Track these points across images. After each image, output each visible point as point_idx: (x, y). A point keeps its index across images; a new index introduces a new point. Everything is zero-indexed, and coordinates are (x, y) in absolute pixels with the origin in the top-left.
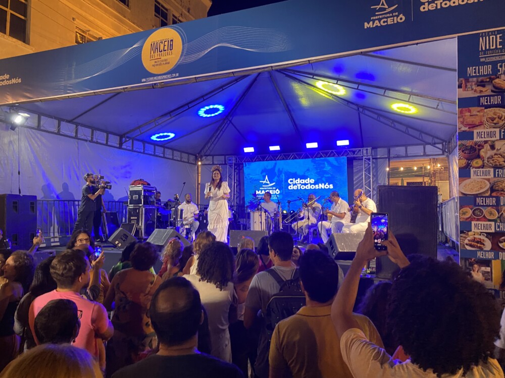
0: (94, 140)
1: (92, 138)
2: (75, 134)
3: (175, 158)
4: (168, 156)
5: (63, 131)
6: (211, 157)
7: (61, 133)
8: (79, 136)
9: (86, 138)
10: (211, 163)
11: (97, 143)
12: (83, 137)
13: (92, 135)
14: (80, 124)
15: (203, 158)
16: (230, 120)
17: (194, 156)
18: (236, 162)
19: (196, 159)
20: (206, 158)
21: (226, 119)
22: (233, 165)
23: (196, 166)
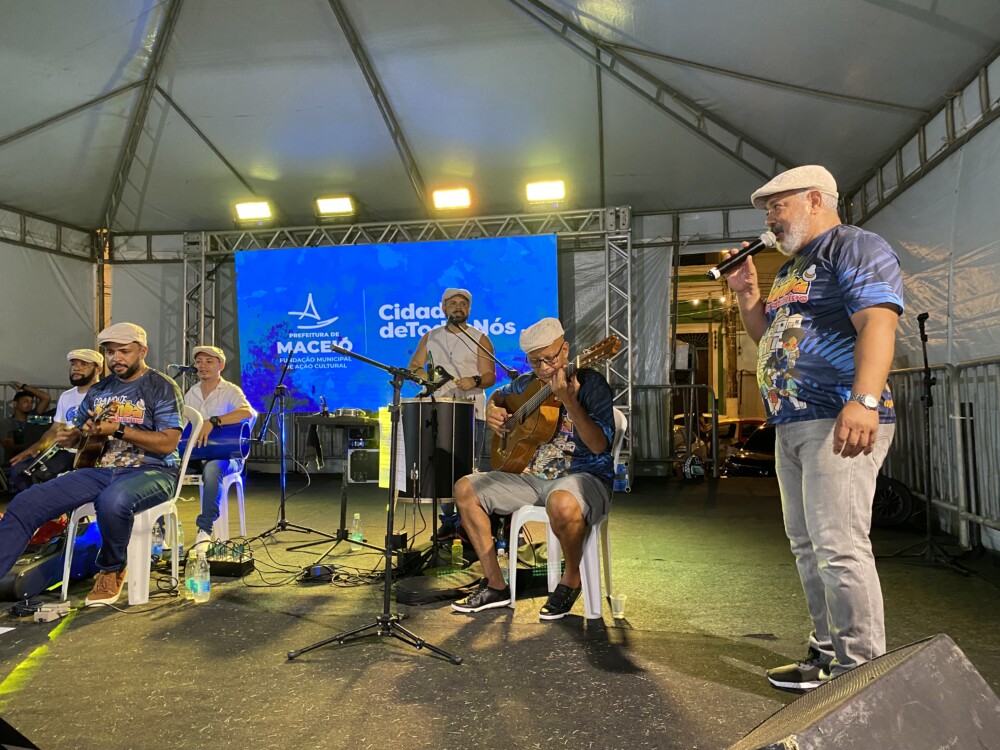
6: (144, 238)
10: (145, 257)
15: (119, 240)
16: (161, 91)
17: (86, 235)
18: (212, 249)
19: (92, 244)
20: (126, 242)
21: (148, 83)
22: (203, 259)
23: (95, 266)
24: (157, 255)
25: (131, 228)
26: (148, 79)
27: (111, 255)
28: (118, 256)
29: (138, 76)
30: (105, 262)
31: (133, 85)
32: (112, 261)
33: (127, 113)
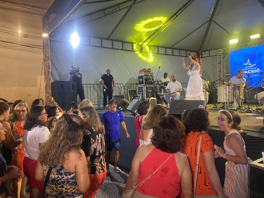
0: (124, 48)
1: (123, 48)
2: (112, 46)
3: (181, 55)
4: (176, 54)
5: (104, 45)
6: (208, 51)
7: (103, 46)
8: (114, 47)
9: (118, 48)
10: (209, 56)
11: (126, 50)
12: (117, 48)
13: (123, 45)
14: (114, 40)
15: (203, 53)
16: (213, 21)
17: (197, 53)
18: (224, 52)
19: (198, 54)
20: (205, 53)
21: (211, 20)
22: (222, 54)
23: (198, 59)
24: (211, 55)
25: (205, 50)
26: (211, 19)
27: (201, 56)
28: (203, 56)
29: (209, 19)
30: (200, 58)
31: (208, 21)
32: (202, 57)
33: (206, 27)
